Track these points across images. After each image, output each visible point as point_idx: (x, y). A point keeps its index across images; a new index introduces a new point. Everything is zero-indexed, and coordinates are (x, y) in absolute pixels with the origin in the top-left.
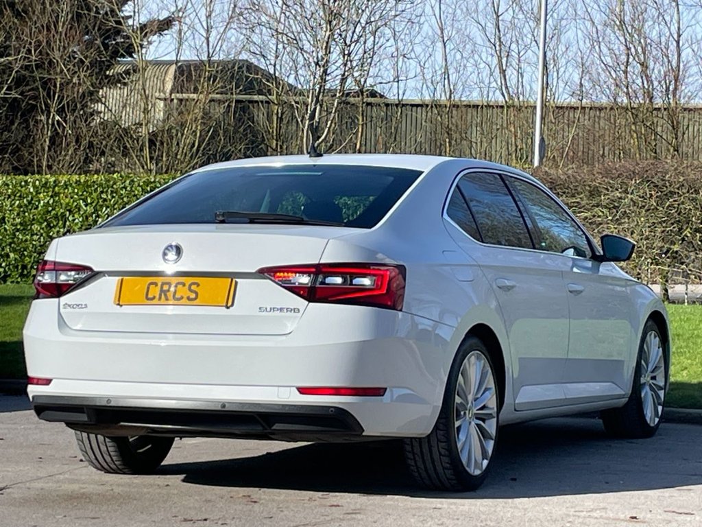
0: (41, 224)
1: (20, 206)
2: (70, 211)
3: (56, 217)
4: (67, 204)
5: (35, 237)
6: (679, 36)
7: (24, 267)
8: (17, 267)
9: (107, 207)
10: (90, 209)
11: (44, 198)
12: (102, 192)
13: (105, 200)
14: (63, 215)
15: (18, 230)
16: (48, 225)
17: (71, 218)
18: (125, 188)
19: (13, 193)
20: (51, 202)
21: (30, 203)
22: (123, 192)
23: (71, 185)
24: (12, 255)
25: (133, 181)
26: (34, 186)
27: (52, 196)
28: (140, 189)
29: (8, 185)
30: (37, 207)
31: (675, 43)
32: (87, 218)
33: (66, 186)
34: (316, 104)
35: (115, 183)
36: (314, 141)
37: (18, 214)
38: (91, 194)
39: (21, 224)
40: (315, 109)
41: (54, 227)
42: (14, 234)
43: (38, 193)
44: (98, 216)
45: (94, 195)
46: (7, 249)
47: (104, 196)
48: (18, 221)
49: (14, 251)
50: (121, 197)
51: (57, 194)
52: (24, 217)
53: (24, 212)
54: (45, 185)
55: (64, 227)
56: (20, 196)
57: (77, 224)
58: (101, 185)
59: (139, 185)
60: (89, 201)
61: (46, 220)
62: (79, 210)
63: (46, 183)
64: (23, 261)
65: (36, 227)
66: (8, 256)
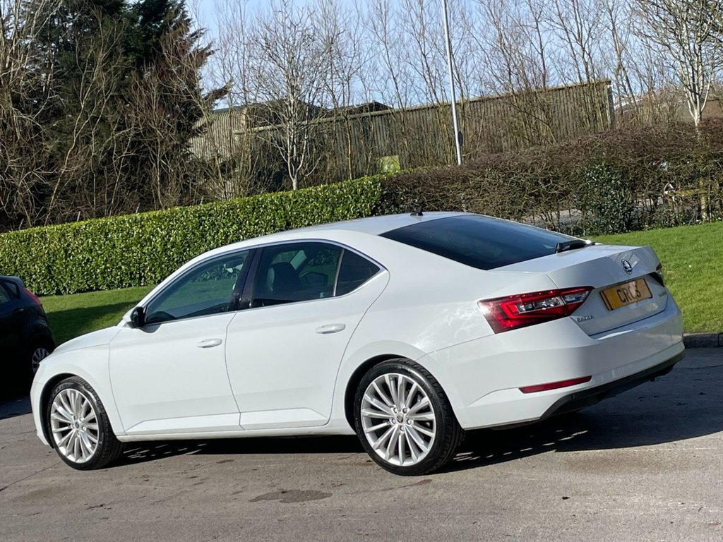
0: (137, 246)
1: (122, 237)
2: (153, 235)
3: (145, 240)
4: (151, 231)
5: (135, 254)
6: (542, 50)
7: (132, 273)
8: (127, 274)
9: (174, 230)
10: (164, 233)
11: (136, 230)
12: (170, 221)
13: (172, 226)
14: (149, 238)
15: (124, 251)
16: (141, 246)
17: (154, 240)
18: (183, 216)
19: (117, 228)
20: (140, 231)
21: (128, 233)
22: (182, 219)
23: (150, 219)
24: (123, 267)
25: (187, 211)
26: (129, 223)
27: (140, 228)
28: (192, 216)
29: (113, 224)
30: (133, 236)
31: (540, 55)
32: (163, 238)
33: (148, 220)
34: (292, 146)
35: (177, 214)
36: (296, 169)
37: (122, 242)
38: (163, 223)
39: (125, 247)
40: (293, 148)
41: (145, 246)
42: (122, 254)
43: (132, 227)
44: (170, 236)
45: (166, 223)
46: (120, 264)
47: (171, 223)
48: (123, 245)
49: (123, 264)
50: (182, 222)
51: (143, 226)
52: (126, 243)
53: (126, 240)
54: (135, 221)
55: (151, 246)
56: (122, 230)
57: (158, 243)
58: (168, 217)
59: (191, 214)
60: (163, 227)
61: (139, 243)
62: (158, 234)
63: (136, 220)
64: (130, 269)
65: (134, 248)
66: (121, 268)
